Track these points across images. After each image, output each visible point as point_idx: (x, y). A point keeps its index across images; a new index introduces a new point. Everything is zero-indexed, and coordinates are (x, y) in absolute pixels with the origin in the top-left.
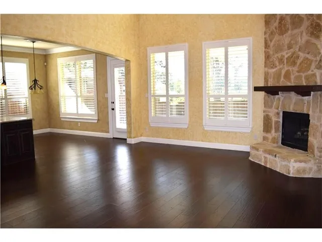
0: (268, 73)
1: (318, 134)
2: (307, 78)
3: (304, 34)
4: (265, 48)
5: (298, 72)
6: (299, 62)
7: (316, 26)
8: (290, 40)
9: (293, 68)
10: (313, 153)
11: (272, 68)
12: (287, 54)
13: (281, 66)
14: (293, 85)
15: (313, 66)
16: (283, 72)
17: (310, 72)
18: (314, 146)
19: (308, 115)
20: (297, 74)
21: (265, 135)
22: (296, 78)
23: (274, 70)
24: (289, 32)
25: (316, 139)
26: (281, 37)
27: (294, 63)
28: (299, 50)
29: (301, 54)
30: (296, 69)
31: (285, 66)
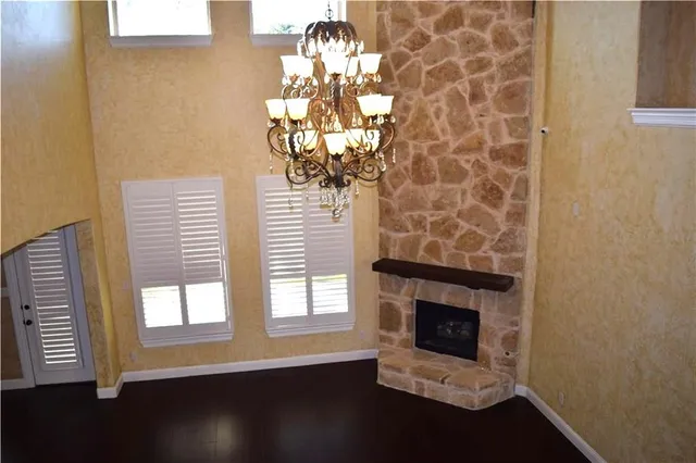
0: (388, 238)
1: (495, 340)
2: (473, 260)
3: (469, 195)
4: (381, 194)
5: (456, 248)
6: (458, 234)
7: (491, 188)
8: (438, 196)
9: (447, 241)
10: (487, 365)
11: (397, 231)
12: (432, 216)
13: (420, 232)
14: (444, 265)
15: (486, 246)
16: (424, 243)
17: (480, 253)
18: (489, 356)
19: (477, 314)
20: (454, 251)
21: (383, 333)
22: (452, 256)
23: (402, 235)
24: (438, 184)
25: (493, 346)
26: (420, 187)
27: (448, 233)
28: (458, 216)
29: (461, 223)
30: (451, 243)
31: (428, 234)
